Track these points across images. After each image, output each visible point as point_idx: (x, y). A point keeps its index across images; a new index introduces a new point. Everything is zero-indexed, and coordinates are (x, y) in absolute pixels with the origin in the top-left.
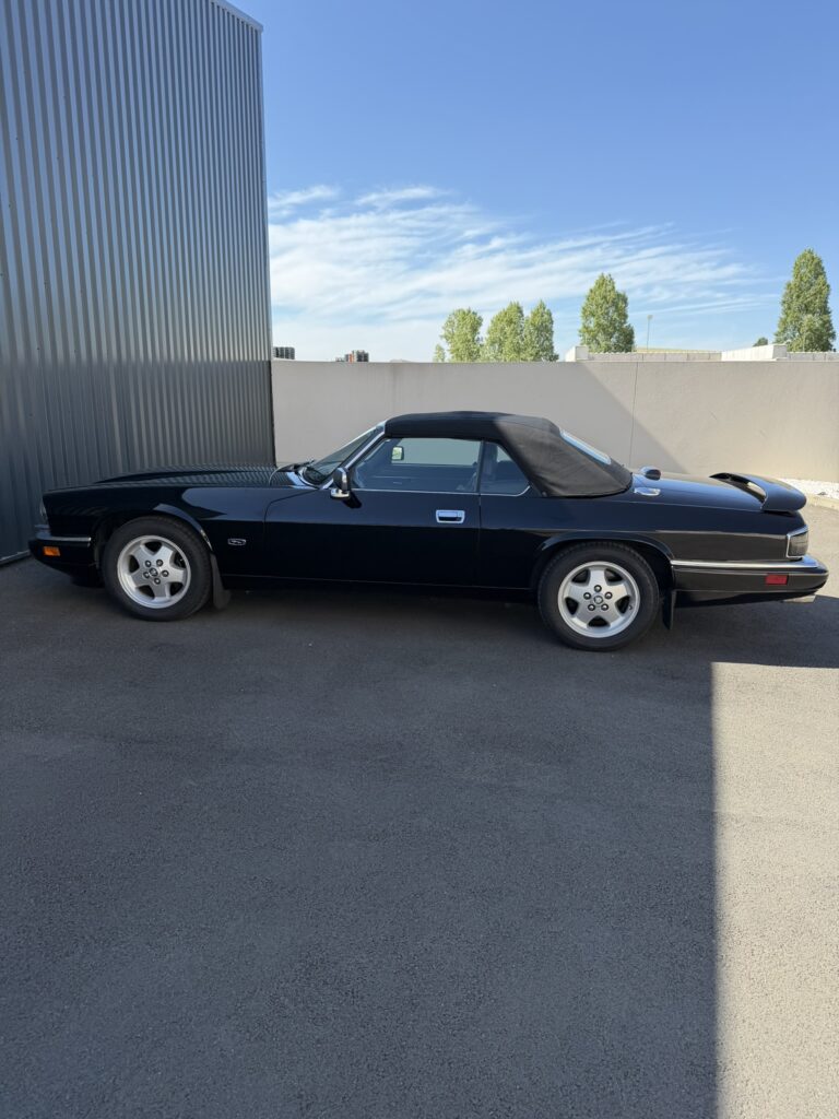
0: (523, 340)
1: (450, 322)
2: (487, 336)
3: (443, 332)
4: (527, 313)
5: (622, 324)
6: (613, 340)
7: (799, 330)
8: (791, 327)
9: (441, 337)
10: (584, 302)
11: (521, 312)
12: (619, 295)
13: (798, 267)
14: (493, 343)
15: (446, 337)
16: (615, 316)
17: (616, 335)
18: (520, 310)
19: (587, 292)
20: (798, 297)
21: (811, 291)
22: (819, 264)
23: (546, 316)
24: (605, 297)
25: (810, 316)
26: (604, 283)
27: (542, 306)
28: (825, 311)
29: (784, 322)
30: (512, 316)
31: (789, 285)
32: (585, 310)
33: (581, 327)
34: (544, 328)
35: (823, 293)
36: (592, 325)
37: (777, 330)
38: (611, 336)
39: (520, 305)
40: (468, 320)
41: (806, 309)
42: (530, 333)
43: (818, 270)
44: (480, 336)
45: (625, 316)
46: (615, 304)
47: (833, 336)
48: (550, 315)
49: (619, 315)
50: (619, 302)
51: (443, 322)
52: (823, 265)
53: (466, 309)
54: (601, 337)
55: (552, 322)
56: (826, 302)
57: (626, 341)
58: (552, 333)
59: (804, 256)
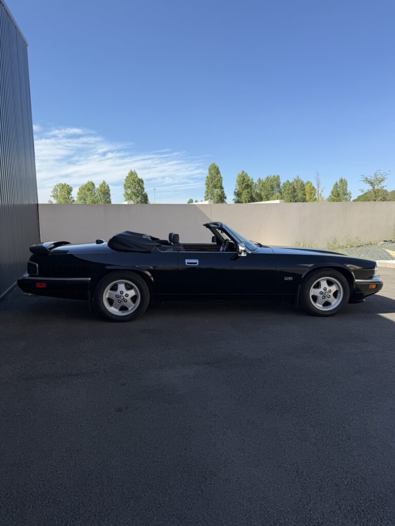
0: (96, 198)
1: (56, 190)
2: (77, 196)
3: (52, 194)
4: (97, 186)
5: (142, 192)
6: (139, 199)
7: (213, 195)
8: (210, 194)
9: (51, 196)
10: (124, 181)
11: (94, 185)
12: (140, 179)
13: (210, 170)
14: (80, 199)
15: (53, 196)
16: (139, 189)
17: (141, 196)
18: (93, 185)
19: (125, 178)
20: (212, 182)
21: (216, 180)
22: (218, 169)
23: (106, 188)
24: (134, 180)
25: (217, 189)
26: (132, 174)
27: (104, 183)
28: (221, 188)
29: (207, 192)
30: (90, 187)
31: (207, 177)
32: (125, 186)
33: (124, 193)
34: (106, 192)
35: (220, 180)
36: (129, 192)
37: (205, 195)
38: (138, 197)
39: (93, 182)
40: (65, 189)
41: (215, 187)
42: (100, 195)
43: (218, 173)
44: (72, 196)
45: (144, 189)
46: (139, 183)
47: (225, 198)
48: (108, 187)
49: (141, 188)
50: (140, 182)
51: (52, 189)
52: (219, 169)
53: (63, 183)
54: (134, 197)
55: (109, 190)
56: (222, 184)
57: (145, 199)
58: (110, 195)
59: (212, 165)
